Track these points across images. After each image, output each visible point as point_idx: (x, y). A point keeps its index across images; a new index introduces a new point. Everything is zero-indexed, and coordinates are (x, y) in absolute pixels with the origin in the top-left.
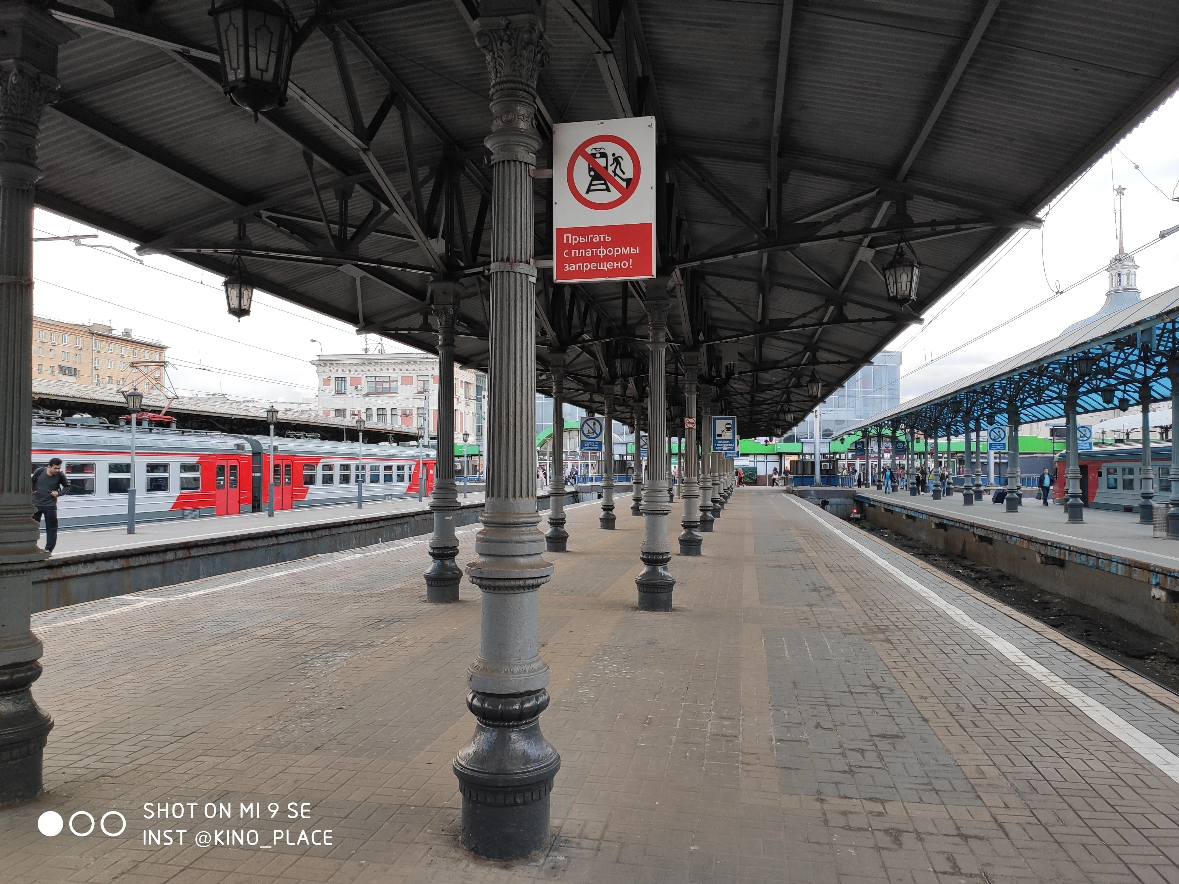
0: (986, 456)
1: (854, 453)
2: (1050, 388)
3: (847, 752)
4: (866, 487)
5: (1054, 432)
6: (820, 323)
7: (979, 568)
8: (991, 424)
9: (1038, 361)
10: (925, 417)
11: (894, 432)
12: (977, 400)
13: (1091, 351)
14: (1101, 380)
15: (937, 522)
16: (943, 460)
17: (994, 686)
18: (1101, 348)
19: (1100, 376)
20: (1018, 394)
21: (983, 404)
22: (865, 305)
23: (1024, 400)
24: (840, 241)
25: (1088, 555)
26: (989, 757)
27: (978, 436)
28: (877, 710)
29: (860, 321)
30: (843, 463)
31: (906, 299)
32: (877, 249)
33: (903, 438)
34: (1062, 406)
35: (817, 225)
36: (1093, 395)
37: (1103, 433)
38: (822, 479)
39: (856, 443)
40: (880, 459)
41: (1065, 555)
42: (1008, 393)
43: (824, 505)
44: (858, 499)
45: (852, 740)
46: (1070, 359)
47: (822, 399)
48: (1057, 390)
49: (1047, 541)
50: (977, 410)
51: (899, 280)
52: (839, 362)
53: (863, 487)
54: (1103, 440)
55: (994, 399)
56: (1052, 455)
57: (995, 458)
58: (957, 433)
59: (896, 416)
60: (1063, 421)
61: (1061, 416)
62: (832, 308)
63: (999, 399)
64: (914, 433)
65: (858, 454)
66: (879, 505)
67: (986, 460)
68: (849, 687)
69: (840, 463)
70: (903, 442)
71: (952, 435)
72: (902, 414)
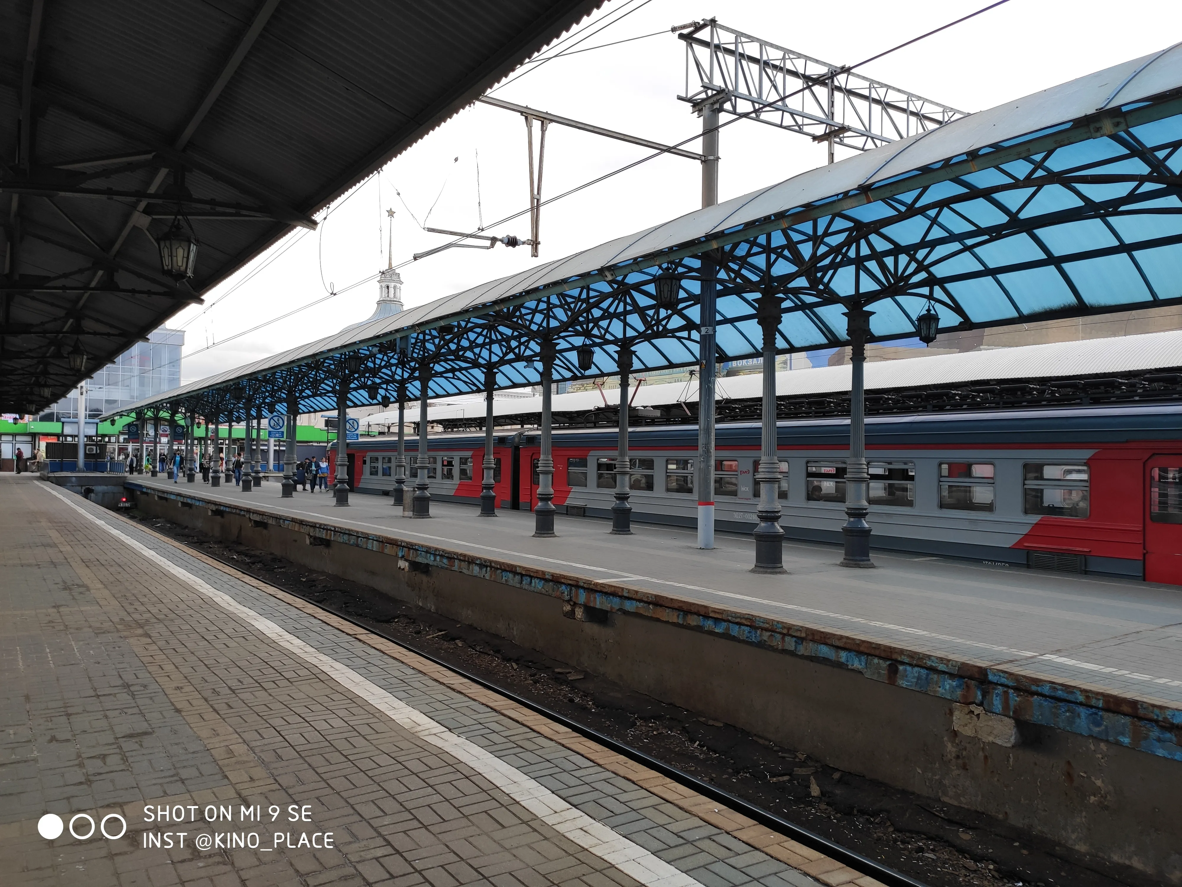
0: (266, 443)
1: (127, 437)
2: (326, 381)
3: (85, 762)
4: (139, 474)
5: (328, 423)
6: (86, 287)
7: (253, 553)
8: (272, 413)
9: (314, 355)
10: (207, 401)
11: (173, 415)
12: (260, 387)
13: (361, 351)
14: (368, 378)
15: (214, 509)
16: (224, 447)
17: (251, 666)
18: (368, 350)
19: (367, 375)
20: (297, 385)
21: (265, 392)
22: (139, 275)
23: (302, 391)
24: (108, 199)
25: (350, 535)
26: (240, 736)
27: (259, 423)
28: (125, 710)
29: (133, 291)
30: (113, 447)
31: (181, 275)
32: (154, 217)
33: (182, 423)
34: (335, 399)
35: (83, 175)
36: (362, 391)
37: (369, 426)
38: (86, 464)
39: (129, 425)
40: (155, 443)
41: (331, 535)
42: (288, 383)
43: (87, 494)
44: (128, 486)
45: (94, 747)
46: (343, 356)
47: (88, 374)
48: (332, 384)
49: (316, 523)
50: (259, 398)
51: (174, 254)
52: (109, 334)
53: (135, 474)
54: (368, 432)
55: (275, 388)
56: (325, 444)
57: (275, 446)
58: (239, 420)
59: (175, 398)
60: (335, 413)
61: (335, 409)
62: (100, 273)
63: (280, 389)
64: (195, 418)
65: (131, 437)
66: (153, 492)
67: (266, 448)
68: (95, 690)
69: (109, 447)
70: (182, 427)
71: (234, 421)
72: (181, 397)
